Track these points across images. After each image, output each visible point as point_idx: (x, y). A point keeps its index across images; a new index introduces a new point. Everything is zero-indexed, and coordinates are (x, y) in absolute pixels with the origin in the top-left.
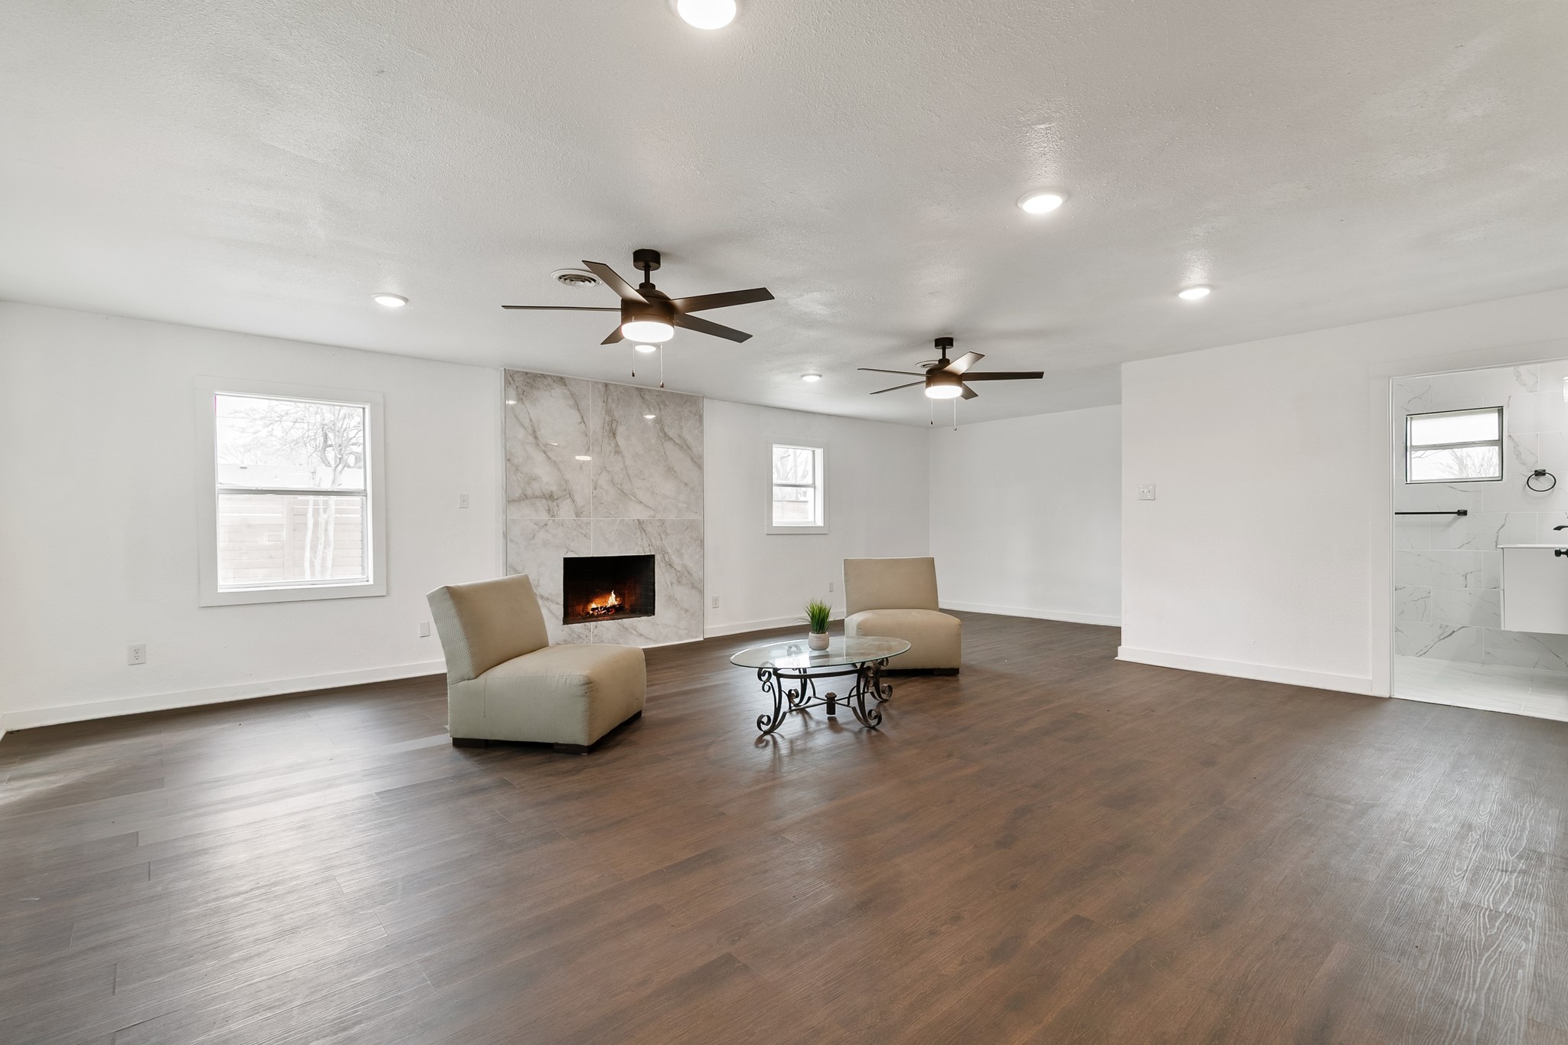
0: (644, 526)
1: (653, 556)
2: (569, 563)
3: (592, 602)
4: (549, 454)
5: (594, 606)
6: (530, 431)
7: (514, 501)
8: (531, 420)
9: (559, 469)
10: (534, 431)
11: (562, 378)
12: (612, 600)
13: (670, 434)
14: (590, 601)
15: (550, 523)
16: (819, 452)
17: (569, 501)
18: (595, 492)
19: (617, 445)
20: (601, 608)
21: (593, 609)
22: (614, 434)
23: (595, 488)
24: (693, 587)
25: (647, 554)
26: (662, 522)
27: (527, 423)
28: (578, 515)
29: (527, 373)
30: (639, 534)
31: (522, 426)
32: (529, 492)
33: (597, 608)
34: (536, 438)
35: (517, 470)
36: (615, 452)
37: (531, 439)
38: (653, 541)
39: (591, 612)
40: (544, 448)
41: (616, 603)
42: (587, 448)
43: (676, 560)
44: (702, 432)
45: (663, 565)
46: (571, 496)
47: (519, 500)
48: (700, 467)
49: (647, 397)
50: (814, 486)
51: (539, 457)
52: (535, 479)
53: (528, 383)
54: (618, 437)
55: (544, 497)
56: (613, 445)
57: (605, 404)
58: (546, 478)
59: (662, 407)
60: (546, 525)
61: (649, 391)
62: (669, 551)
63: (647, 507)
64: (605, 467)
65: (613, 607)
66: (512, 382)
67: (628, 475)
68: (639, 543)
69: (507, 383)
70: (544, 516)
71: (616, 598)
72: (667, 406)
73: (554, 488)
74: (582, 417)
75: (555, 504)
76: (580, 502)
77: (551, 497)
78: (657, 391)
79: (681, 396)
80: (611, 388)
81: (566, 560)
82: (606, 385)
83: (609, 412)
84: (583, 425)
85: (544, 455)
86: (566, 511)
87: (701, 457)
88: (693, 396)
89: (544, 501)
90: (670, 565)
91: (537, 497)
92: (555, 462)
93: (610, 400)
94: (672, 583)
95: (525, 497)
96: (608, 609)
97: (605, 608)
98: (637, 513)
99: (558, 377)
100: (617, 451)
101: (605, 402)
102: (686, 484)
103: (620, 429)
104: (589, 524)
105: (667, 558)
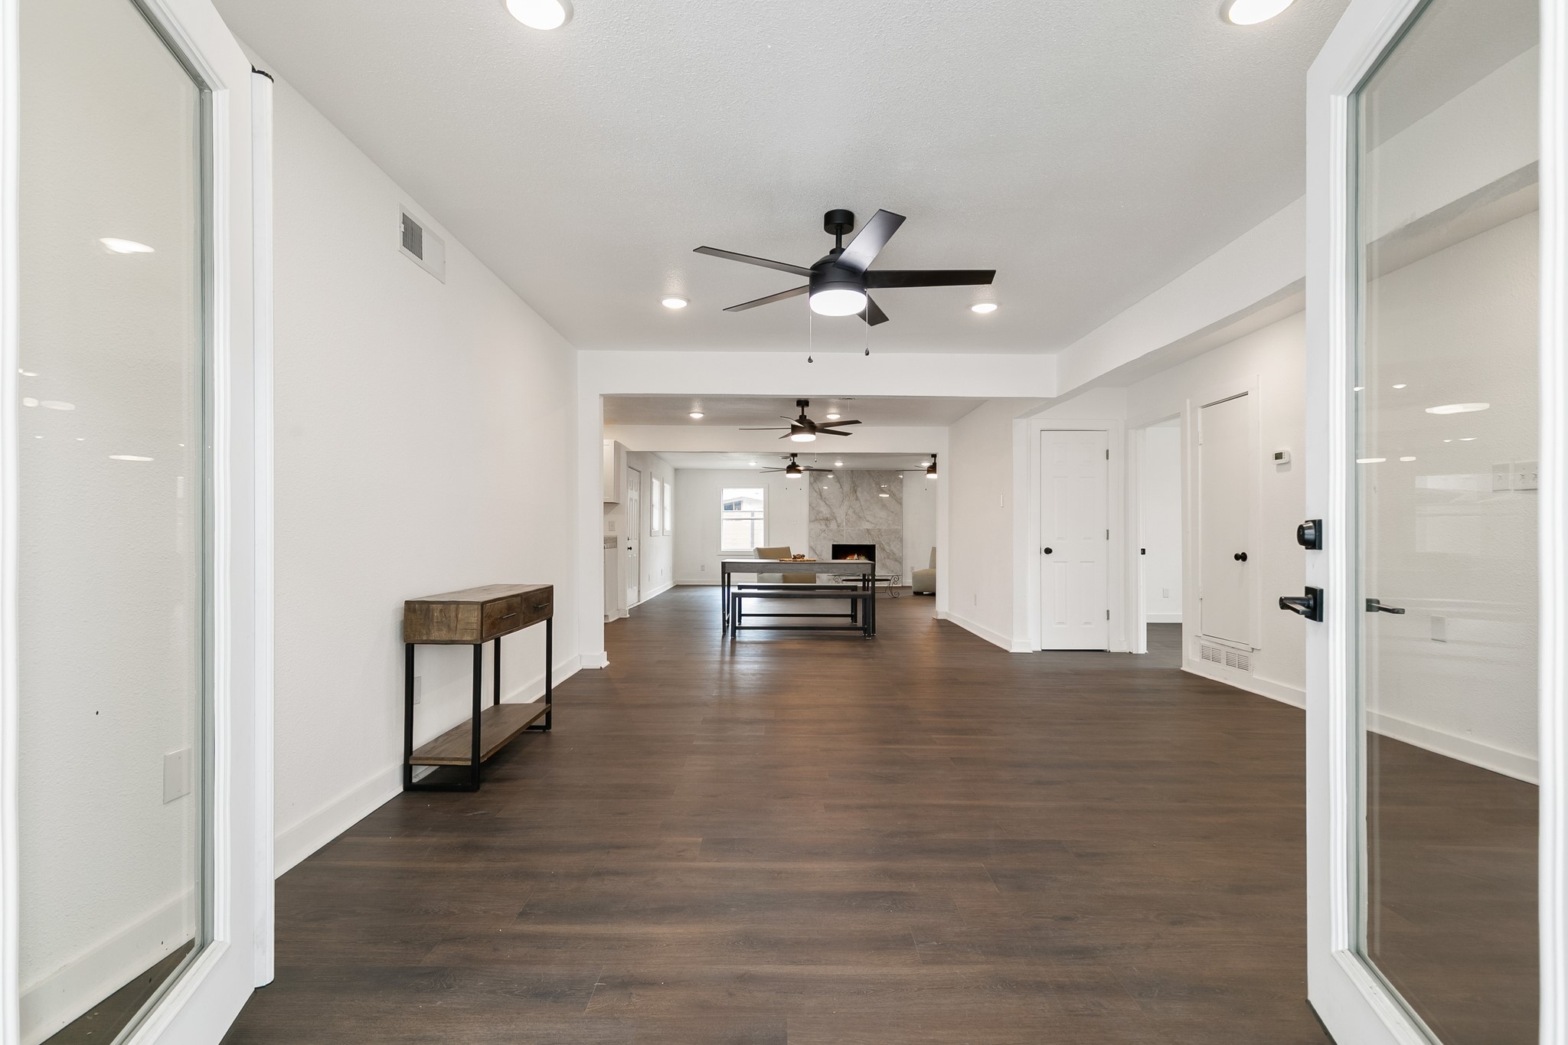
0: (870, 532)
1: (874, 546)
2: (834, 546)
7: (812, 521)
8: (819, 490)
9: (830, 508)
10: (820, 494)
11: (832, 470)
15: (827, 530)
17: (835, 521)
18: (846, 517)
19: (857, 496)
22: (856, 491)
23: (847, 515)
24: (896, 560)
25: (872, 543)
26: (879, 530)
27: (817, 490)
28: (838, 527)
30: (867, 535)
31: (816, 492)
32: (818, 518)
34: (822, 497)
35: (814, 509)
37: (820, 497)
38: (875, 538)
40: (825, 501)
42: (843, 498)
43: (886, 547)
44: (902, 487)
45: (880, 548)
46: (835, 518)
47: (814, 521)
48: (901, 504)
49: (872, 474)
51: (822, 503)
52: (821, 512)
53: (818, 474)
54: (858, 493)
55: (824, 519)
56: (855, 496)
58: (825, 511)
60: (825, 531)
61: (873, 472)
62: (883, 543)
63: (872, 523)
64: (851, 506)
66: (812, 474)
67: (862, 509)
68: (868, 539)
69: (810, 475)
70: (824, 527)
72: (881, 476)
73: (828, 516)
74: (842, 486)
75: (828, 522)
76: (839, 521)
77: (827, 519)
79: (890, 471)
80: (855, 472)
81: (833, 545)
82: (852, 471)
83: (853, 482)
84: (841, 489)
85: (824, 503)
86: (833, 525)
87: (901, 499)
89: (824, 521)
90: (884, 549)
91: (821, 520)
92: (829, 505)
93: (854, 477)
94: (884, 558)
95: (816, 519)
98: (867, 526)
100: (857, 499)
101: (852, 478)
102: (893, 512)
103: (859, 489)
104: (843, 530)
105: (882, 546)
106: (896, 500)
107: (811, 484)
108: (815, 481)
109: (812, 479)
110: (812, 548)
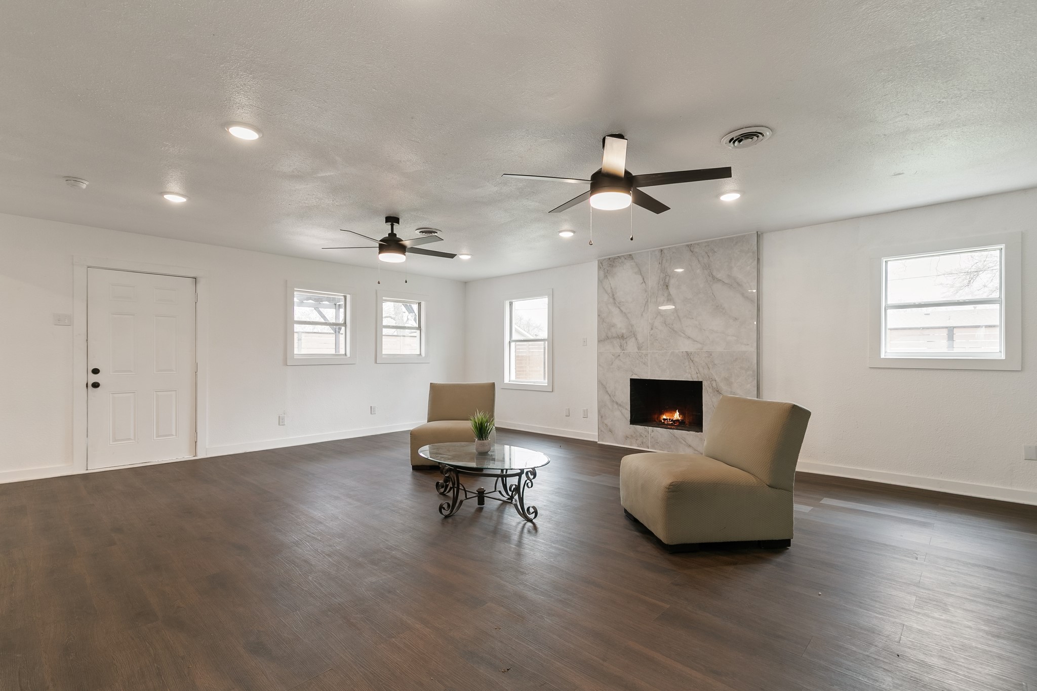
0: (692, 357)
1: (702, 382)
2: (633, 383)
3: (663, 414)
4: (621, 308)
5: (664, 417)
6: (611, 296)
7: (602, 340)
8: (611, 288)
9: (627, 318)
10: (613, 295)
11: (630, 255)
12: (677, 416)
13: (719, 276)
14: (662, 413)
15: (621, 354)
17: (633, 339)
18: (652, 331)
19: (669, 294)
20: (670, 419)
21: (664, 419)
22: (667, 286)
23: (652, 329)
25: (695, 380)
26: (710, 354)
27: (609, 291)
28: (639, 348)
29: (609, 259)
30: (687, 363)
31: (607, 292)
32: (610, 335)
33: (667, 419)
34: (614, 299)
35: (603, 321)
36: (668, 300)
37: (611, 300)
38: (701, 369)
39: (663, 421)
40: (618, 305)
41: (680, 418)
42: (646, 300)
43: (723, 387)
44: (757, 267)
45: (710, 390)
46: (635, 335)
47: (605, 340)
48: (753, 301)
49: (696, 250)
51: (615, 311)
52: (614, 326)
53: (610, 265)
54: (670, 289)
55: (618, 337)
56: (666, 295)
57: (660, 265)
58: (620, 325)
59: (710, 254)
60: (619, 356)
61: (698, 244)
62: (717, 379)
63: (694, 341)
64: (660, 313)
65: (678, 420)
66: (601, 266)
67: (678, 316)
68: (687, 371)
69: (599, 268)
70: (618, 350)
71: (679, 415)
72: (714, 252)
73: (624, 331)
74: (643, 279)
75: (625, 341)
76: (640, 338)
77: (622, 337)
78: (706, 242)
79: (731, 239)
80: (665, 251)
81: (632, 380)
82: (662, 250)
83: (662, 270)
84: (644, 284)
85: (618, 310)
86: (631, 347)
88: (745, 236)
89: (618, 340)
90: (718, 391)
91: (614, 338)
92: (625, 313)
93: (664, 261)
95: (608, 338)
96: (675, 421)
97: (672, 421)
98: (685, 346)
99: (628, 255)
100: (670, 298)
102: (736, 319)
103: (673, 280)
104: (647, 355)
105: (714, 385)
106: (743, 295)
107: (600, 281)
108: (606, 277)
109: (602, 273)
110: (602, 384)
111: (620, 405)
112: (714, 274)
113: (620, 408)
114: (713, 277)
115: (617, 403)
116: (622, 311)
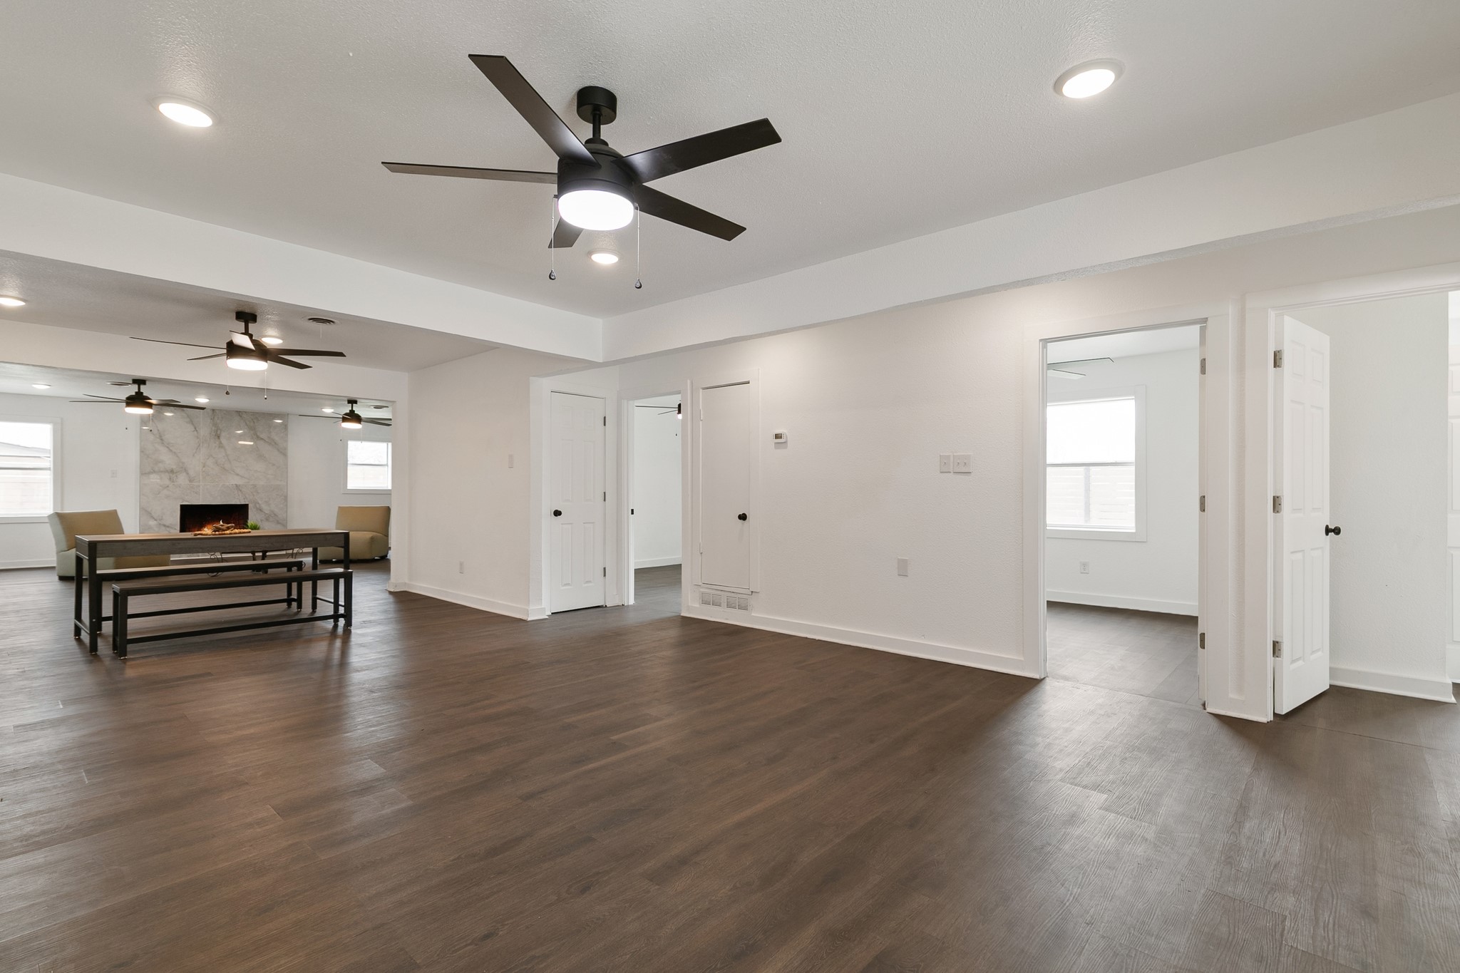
0: (240, 487)
1: (248, 505)
2: (184, 508)
4: (171, 448)
6: (158, 436)
7: (145, 473)
8: (158, 430)
9: (178, 457)
10: (161, 436)
13: (261, 436)
15: (171, 485)
16: (390, 444)
17: (184, 474)
18: (204, 469)
19: (221, 443)
22: (218, 437)
23: (204, 467)
24: (279, 523)
25: (242, 503)
26: (255, 486)
27: (155, 432)
28: (190, 481)
30: (236, 492)
31: (152, 433)
32: (156, 469)
34: (162, 440)
35: (149, 457)
36: (219, 447)
37: (158, 440)
38: (247, 496)
40: (167, 445)
42: (198, 445)
43: (264, 507)
44: (287, 435)
45: (255, 509)
46: (186, 471)
47: (149, 473)
48: (285, 455)
49: (244, 416)
50: (387, 465)
51: (164, 450)
52: (161, 462)
54: (224, 441)
55: (166, 471)
56: (217, 443)
57: (212, 421)
58: (168, 460)
59: (256, 421)
60: (168, 486)
61: (246, 412)
62: (260, 502)
63: (243, 477)
64: (211, 455)
67: (229, 459)
68: (236, 498)
70: (167, 482)
72: (258, 420)
73: (174, 467)
74: (195, 428)
75: (175, 475)
76: (192, 473)
77: (172, 471)
79: (271, 414)
80: (217, 411)
81: (182, 506)
82: (213, 410)
83: (215, 425)
84: (195, 432)
85: (167, 449)
86: (182, 479)
87: (286, 449)
88: (280, 414)
89: (167, 474)
90: (261, 509)
91: (162, 472)
92: (175, 453)
93: (216, 418)
94: (261, 520)
95: (152, 471)
98: (235, 480)
100: (221, 446)
101: (213, 419)
102: (274, 465)
103: (223, 434)
104: (199, 486)
105: (258, 506)
106: (278, 450)
107: (144, 423)
110: (146, 511)
111: (168, 527)
112: (258, 434)
113: (168, 529)
114: (258, 437)
115: (165, 526)
116: (171, 451)
